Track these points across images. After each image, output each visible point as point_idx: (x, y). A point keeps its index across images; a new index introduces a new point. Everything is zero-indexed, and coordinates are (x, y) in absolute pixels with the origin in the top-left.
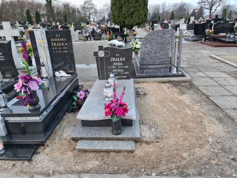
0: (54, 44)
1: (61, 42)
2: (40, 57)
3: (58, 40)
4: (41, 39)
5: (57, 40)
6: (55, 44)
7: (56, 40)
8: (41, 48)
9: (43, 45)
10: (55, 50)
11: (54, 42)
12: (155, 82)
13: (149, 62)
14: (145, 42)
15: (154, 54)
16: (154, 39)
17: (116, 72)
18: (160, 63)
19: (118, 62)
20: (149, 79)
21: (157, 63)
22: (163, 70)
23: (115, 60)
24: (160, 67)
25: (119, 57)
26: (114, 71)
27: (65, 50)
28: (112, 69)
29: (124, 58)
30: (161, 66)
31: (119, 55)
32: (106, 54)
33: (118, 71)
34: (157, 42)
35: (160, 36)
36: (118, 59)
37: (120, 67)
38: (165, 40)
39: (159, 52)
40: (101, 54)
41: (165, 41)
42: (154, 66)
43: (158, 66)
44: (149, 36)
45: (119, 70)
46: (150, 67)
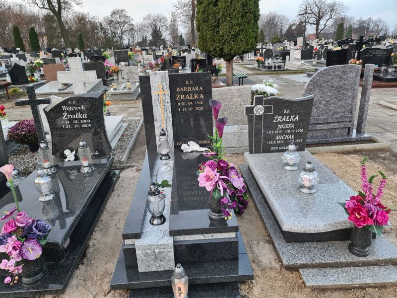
0: (180, 96)
1: (193, 92)
2: (155, 118)
3: (190, 89)
4: (161, 88)
5: (187, 89)
6: (182, 97)
7: (185, 89)
8: (158, 105)
9: (164, 99)
10: (181, 107)
11: (180, 93)
12: (331, 153)
13: (317, 119)
14: (312, 87)
15: (325, 105)
16: (327, 82)
17: (282, 140)
18: (335, 121)
19: (287, 123)
20: (321, 148)
21: (329, 121)
22: (338, 131)
23: (281, 119)
24: (336, 127)
25: (290, 115)
26: (277, 138)
27: (199, 106)
28: (275, 135)
29: (298, 116)
30: (337, 125)
31: (289, 111)
32: (267, 110)
33: (284, 137)
34: (332, 87)
35: (338, 76)
36: (286, 118)
37: (289, 131)
38: (346, 83)
39: (334, 103)
40: (259, 110)
41: (345, 84)
42: (326, 127)
43: (332, 126)
44: (320, 77)
45: (287, 137)
46: (318, 127)
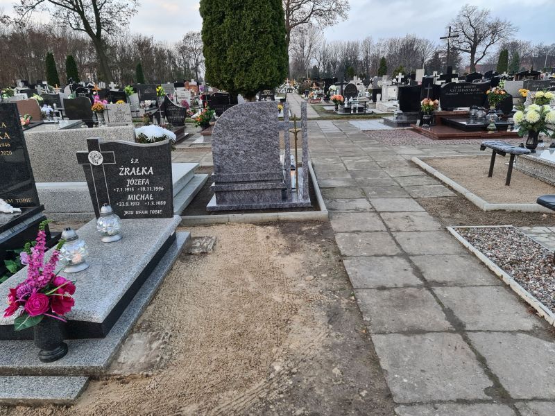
12: (245, 223)
13: (233, 177)
15: (244, 156)
16: (240, 124)
17: (136, 200)
18: (259, 179)
19: (138, 177)
20: (230, 216)
21: (252, 180)
22: (268, 194)
23: (130, 172)
24: (261, 187)
25: (140, 165)
26: (130, 198)
27: (6, 149)
28: (125, 194)
29: (151, 168)
30: (262, 186)
31: (137, 160)
32: (107, 158)
33: (139, 197)
34: (249, 132)
35: (254, 117)
36: (136, 170)
37: (144, 189)
38: (267, 126)
39: (255, 154)
40: (96, 158)
41: (265, 128)
42: (247, 187)
43: (255, 186)
44: (229, 117)
45: (142, 197)
46: (236, 187)
